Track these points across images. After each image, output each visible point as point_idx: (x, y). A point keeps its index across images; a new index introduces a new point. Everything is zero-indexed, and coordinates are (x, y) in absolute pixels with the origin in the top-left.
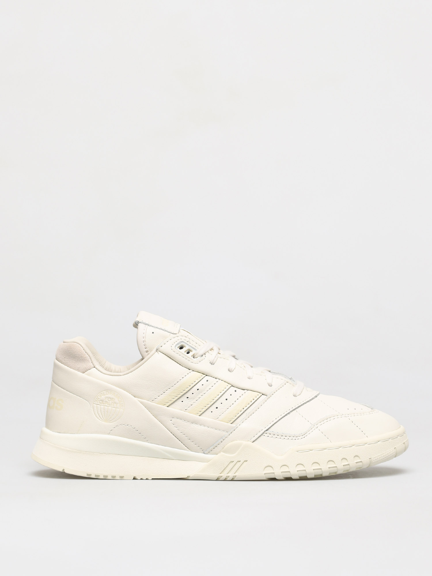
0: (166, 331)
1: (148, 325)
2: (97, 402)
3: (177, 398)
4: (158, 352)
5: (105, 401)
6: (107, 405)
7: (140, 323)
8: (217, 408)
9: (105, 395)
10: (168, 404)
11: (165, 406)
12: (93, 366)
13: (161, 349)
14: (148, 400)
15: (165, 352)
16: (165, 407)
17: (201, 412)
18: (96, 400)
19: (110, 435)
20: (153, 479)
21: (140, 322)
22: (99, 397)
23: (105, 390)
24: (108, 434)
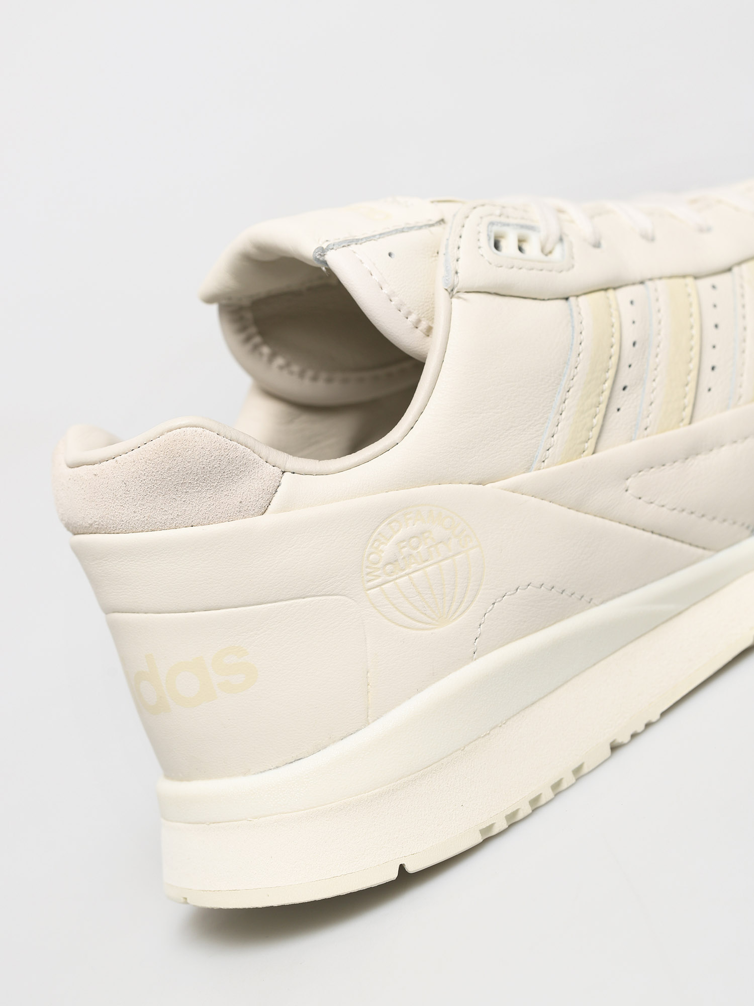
0: (410, 229)
1: (357, 241)
2: (379, 576)
3: (603, 407)
4: (459, 298)
5: (404, 558)
6: (414, 566)
7: (328, 249)
8: (713, 368)
9: (391, 537)
10: (590, 445)
11: (587, 455)
12: (277, 471)
13: (463, 281)
14: (528, 470)
15: (478, 283)
16: (587, 458)
17: (689, 410)
18: (368, 574)
19: (479, 656)
20: (663, 714)
21: (325, 247)
22: (372, 556)
23: (381, 523)
24: (472, 659)
